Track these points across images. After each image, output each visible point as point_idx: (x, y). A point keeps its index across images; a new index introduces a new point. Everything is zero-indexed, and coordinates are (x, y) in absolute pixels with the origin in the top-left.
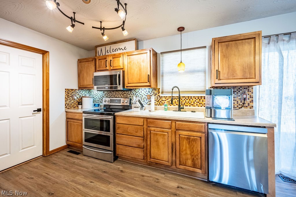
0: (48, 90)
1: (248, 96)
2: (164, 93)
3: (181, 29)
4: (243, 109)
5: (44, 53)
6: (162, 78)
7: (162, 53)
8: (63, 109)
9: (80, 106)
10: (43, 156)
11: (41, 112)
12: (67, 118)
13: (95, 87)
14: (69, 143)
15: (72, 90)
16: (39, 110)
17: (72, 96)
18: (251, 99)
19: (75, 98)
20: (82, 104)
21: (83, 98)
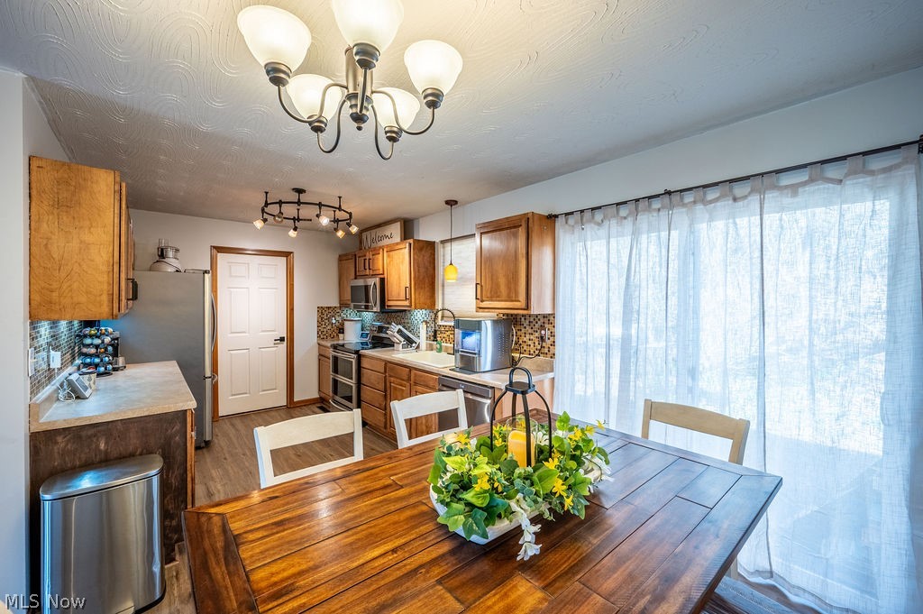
0: (292, 310)
1: (548, 333)
2: (445, 319)
3: (451, 203)
4: (541, 357)
5: (287, 254)
6: (443, 290)
7: (443, 242)
8: (314, 339)
9: (341, 335)
10: (287, 407)
11: (285, 342)
12: (320, 355)
13: (352, 304)
14: (323, 395)
15: (329, 308)
16: (282, 339)
17: (328, 319)
18: (552, 339)
19: (334, 321)
20: (343, 333)
21: (346, 323)
